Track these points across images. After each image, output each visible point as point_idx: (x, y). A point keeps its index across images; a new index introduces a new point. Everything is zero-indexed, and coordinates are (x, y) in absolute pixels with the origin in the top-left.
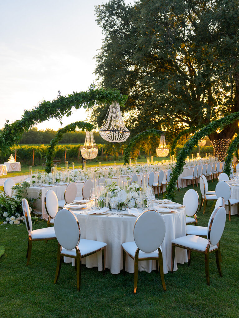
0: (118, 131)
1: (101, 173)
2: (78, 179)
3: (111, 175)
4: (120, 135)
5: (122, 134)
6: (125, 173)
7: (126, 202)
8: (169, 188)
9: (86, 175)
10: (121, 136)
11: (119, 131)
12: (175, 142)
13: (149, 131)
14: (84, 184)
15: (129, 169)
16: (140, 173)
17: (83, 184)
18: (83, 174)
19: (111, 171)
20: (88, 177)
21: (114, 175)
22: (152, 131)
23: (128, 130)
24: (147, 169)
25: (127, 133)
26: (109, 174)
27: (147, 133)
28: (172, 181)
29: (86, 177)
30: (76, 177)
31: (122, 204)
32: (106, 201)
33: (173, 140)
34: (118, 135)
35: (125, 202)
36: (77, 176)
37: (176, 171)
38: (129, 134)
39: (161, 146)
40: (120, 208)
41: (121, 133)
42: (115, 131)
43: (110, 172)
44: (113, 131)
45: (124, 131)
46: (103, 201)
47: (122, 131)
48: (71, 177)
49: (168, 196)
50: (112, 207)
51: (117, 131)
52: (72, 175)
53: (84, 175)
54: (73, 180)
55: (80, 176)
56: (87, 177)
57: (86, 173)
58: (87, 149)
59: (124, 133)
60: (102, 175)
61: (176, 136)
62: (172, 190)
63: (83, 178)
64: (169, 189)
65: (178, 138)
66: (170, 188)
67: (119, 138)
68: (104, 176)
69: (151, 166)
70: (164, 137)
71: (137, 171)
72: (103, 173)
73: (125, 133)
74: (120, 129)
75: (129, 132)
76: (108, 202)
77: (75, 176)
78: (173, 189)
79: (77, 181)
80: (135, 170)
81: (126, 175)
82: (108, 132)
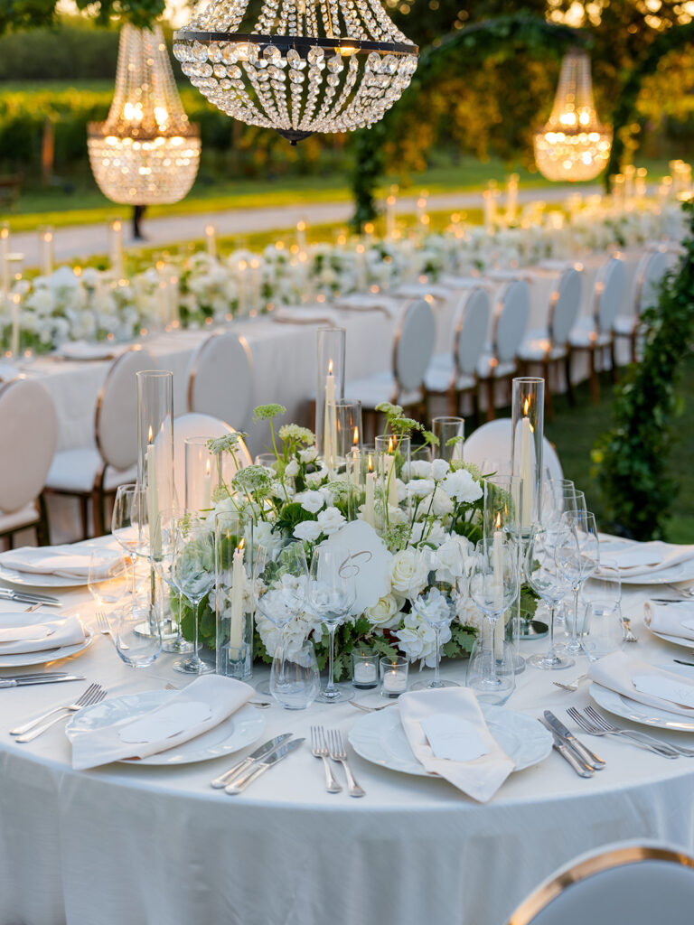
0: (323, 41)
1: (215, 290)
2: (78, 331)
3: (276, 300)
4: (341, 68)
5: (354, 65)
6: (362, 285)
7: (381, 617)
8: (633, 402)
9: (123, 303)
10: (343, 76)
11: (334, 43)
12: (633, 88)
13: (500, 26)
14: (111, 370)
15: (384, 255)
16: (446, 279)
17: (106, 366)
18: (105, 301)
19: (279, 274)
20: (142, 316)
21: (292, 298)
22: (515, 27)
23: (401, 38)
24: (484, 257)
25: (389, 56)
26: (267, 292)
27: (487, 41)
28: (656, 361)
29: (123, 320)
30: (62, 324)
31: (354, 634)
32: (228, 604)
33: (625, 76)
34: (325, 73)
35: (372, 620)
36: (71, 313)
37: (682, 299)
38: (410, 64)
39: (564, 115)
40: (336, 669)
41: (346, 60)
42: (303, 46)
43: (272, 281)
44: (284, 44)
45: (367, 47)
46: (206, 600)
47: (356, 44)
48: (33, 322)
49: (626, 449)
50: (275, 650)
51: (313, 41)
52: (40, 310)
53: (110, 304)
54: (45, 338)
55: (89, 317)
56: (133, 318)
57: (128, 294)
58: (128, 141)
59: (373, 55)
60: (224, 298)
61: (634, 55)
62: (652, 416)
63: (109, 322)
64: (637, 408)
65: (649, 67)
66: (641, 399)
67: (330, 92)
68: (234, 306)
69: (505, 235)
70: (584, 64)
71: (430, 269)
72: (232, 291)
73: (375, 62)
74: (342, 26)
75: (409, 49)
76: (247, 616)
77: (59, 313)
78: (657, 412)
79: (66, 348)
80: (419, 261)
81: (365, 293)
82: (243, 51)
